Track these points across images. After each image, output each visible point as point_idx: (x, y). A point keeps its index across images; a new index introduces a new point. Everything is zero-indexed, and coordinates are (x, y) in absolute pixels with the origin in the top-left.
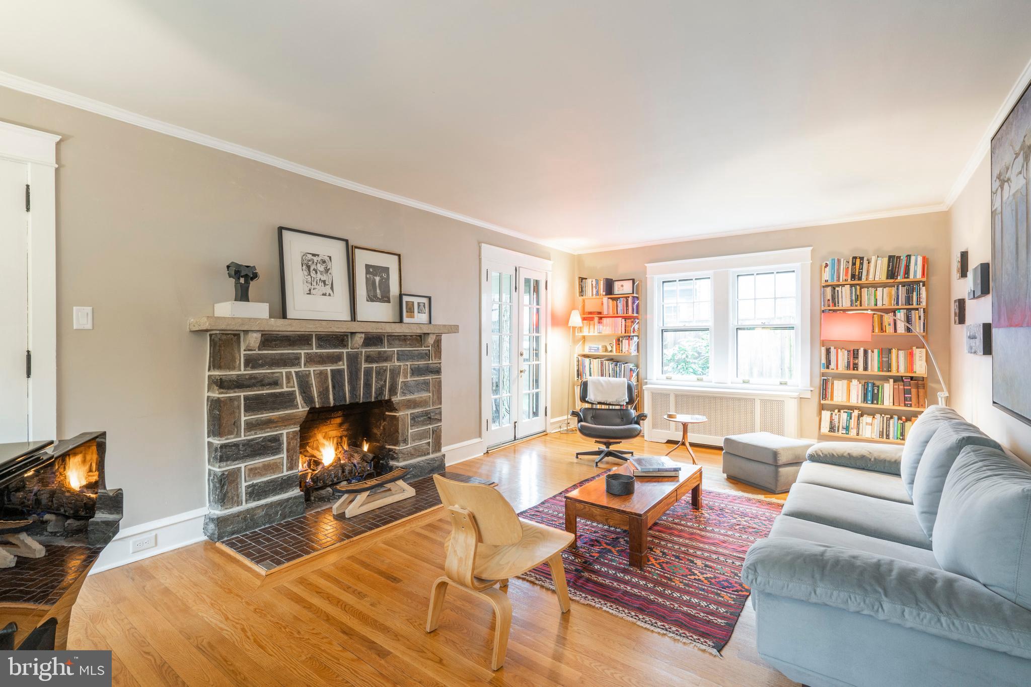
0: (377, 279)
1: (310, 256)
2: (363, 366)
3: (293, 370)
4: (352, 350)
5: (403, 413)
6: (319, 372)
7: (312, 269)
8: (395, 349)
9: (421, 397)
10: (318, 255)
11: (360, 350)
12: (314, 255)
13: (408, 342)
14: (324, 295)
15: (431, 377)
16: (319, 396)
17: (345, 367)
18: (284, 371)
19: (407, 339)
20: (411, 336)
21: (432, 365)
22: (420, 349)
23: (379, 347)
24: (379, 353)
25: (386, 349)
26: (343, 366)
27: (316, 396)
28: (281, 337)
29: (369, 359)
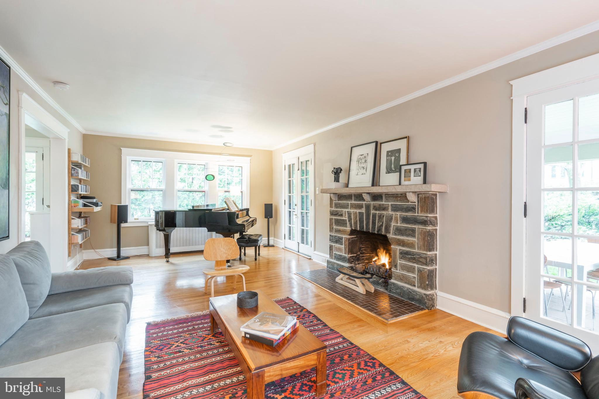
0: (393, 158)
1: (360, 156)
2: (372, 212)
3: (347, 210)
4: (367, 203)
5: (394, 247)
6: (355, 212)
7: (360, 162)
8: (390, 203)
9: (408, 240)
10: (363, 155)
11: (370, 202)
12: (361, 155)
13: (399, 199)
14: (362, 174)
15: (417, 227)
16: (354, 224)
17: (364, 211)
18: (344, 210)
19: (398, 196)
20: (401, 194)
21: (418, 217)
22: (407, 204)
23: (380, 201)
24: (380, 205)
25: (384, 203)
26: (363, 210)
27: (353, 224)
28: (344, 195)
29: (375, 208)
